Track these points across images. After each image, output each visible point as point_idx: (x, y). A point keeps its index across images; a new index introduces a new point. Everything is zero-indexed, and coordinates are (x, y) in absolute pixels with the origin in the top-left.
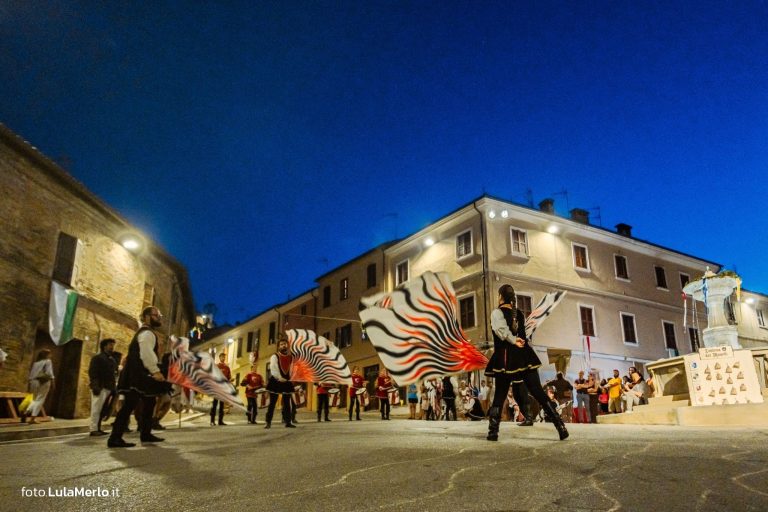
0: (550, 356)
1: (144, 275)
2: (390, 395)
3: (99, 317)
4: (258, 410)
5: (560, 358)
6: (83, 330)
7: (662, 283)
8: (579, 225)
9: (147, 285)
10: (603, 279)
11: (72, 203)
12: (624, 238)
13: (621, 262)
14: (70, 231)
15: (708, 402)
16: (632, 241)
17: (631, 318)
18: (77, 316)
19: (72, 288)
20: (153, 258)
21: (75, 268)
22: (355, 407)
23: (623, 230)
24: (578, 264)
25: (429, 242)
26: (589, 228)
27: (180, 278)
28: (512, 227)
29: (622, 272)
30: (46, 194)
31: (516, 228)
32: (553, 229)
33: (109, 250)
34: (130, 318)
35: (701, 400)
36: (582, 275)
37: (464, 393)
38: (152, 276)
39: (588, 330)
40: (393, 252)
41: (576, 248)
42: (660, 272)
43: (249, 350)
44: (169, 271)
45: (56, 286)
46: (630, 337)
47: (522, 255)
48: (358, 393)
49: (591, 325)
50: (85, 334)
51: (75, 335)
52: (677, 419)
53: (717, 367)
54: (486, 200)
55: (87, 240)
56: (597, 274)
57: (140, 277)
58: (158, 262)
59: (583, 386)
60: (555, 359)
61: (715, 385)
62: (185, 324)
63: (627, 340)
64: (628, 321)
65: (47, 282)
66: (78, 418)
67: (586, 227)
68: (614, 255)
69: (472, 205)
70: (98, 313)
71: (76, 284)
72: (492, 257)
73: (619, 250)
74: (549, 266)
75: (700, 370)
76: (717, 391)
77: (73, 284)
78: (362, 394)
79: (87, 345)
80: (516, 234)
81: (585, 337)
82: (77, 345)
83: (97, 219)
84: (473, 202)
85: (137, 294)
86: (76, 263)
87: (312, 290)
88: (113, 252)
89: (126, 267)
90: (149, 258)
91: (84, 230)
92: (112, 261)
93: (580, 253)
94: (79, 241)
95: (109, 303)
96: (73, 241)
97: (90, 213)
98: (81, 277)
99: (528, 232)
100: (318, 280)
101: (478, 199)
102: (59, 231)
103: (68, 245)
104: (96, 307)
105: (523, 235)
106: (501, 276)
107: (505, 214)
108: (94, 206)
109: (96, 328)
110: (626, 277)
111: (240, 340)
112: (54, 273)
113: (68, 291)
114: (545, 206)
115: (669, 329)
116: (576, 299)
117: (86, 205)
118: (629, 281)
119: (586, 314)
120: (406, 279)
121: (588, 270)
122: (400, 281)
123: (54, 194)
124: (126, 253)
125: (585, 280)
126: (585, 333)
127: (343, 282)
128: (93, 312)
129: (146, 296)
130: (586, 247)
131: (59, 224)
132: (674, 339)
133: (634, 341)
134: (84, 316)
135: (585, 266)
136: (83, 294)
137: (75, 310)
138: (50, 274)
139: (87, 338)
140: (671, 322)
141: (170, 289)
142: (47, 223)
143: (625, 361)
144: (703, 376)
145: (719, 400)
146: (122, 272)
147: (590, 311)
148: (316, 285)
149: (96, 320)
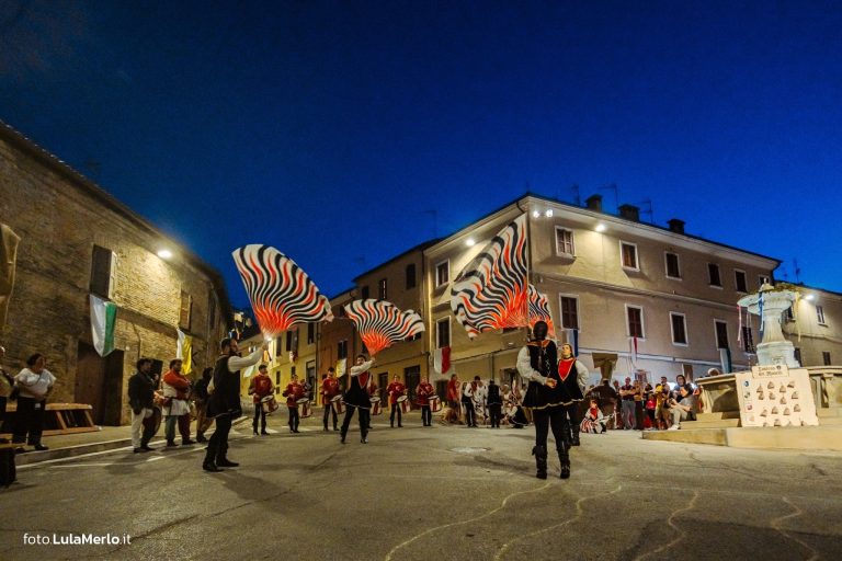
0: (595, 360)
1: (180, 283)
2: (432, 402)
3: (138, 327)
4: (300, 420)
5: (606, 362)
6: (124, 340)
7: (715, 280)
8: (629, 223)
9: (183, 292)
10: (653, 279)
11: (104, 214)
12: (677, 235)
13: (672, 261)
14: (103, 243)
15: (759, 422)
16: (685, 238)
17: (682, 318)
18: (117, 327)
19: (110, 300)
20: (188, 266)
21: (111, 281)
22: (396, 414)
23: (676, 226)
24: (626, 264)
25: (470, 242)
26: (639, 225)
27: (216, 285)
28: (557, 227)
29: (673, 271)
30: (77, 206)
31: (561, 228)
32: (601, 227)
33: (144, 260)
34: (168, 326)
35: (752, 419)
36: (630, 274)
37: (506, 397)
38: (187, 283)
39: (635, 331)
40: (432, 252)
41: (624, 247)
42: (714, 270)
43: (288, 349)
44: (205, 278)
45: (93, 298)
46: (680, 337)
47: (569, 255)
48: (399, 400)
49: (639, 326)
50: (126, 345)
51: (116, 346)
52: (726, 439)
53: (770, 386)
54: (530, 199)
55: (121, 252)
56: (646, 273)
57: (176, 286)
58: (193, 270)
59: (630, 392)
60: (601, 363)
61: (768, 404)
62: (223, 327)
63: (677, 340)
64: (678, 321)
65: (85, 295)
66: (124, 425)
67: (636, 224)
68: (666, 252)
69: (515, 205)
70: (137, 323)
71: (114, 295)
72: (536, 259)
73: (671, 247)
74: (596, 266)
75: (753, 389)
76: (769, 411)
77: (110, 296)
78: (403, 402)
79: (129, 356)
80: (561, 233)
81: (633, 338)
82: (118, 355)
83: (131, 230)
84: (516, 201)
85: (174, 303)
86: (112, 274)
87: (350, 290)
88: (147, 262)
89: (162, 276)
90: (184, 265)
91: (117, 241)
92: (148, 271)
93: (629, 252)
94: (113, 253)
95: (148, 313)
96: (108, 253)
97: (122, 223)
98: (117, 289)
99: (574, 231)
100: (356, 280)
101: (521, 198)
102: (92, 244)
103: (102, 257)
104: (135, 317)
105: (569, 234)
106: (544, 278)
107: (549, 214)
108: (126, 216)
109: (136, 338)
110: (677, 276)
111: (279, 340)
112: (91, 286)
113: (106, 304)
114: (593, 204)
115: (721, 328)
116: (624, 299)
117: (117, 216)
118: (680, 280)
119: (634, 315)
120: (446, 280)
121: (637, 269)
122: (440, 283)
123: (85, 207)
124: (160, 262)
125: (634, 280)
126: (632, 334)
127: (381, 283)
128: (131, 322)
129: (183, 304)
130: (635, 245)
131: (92, 236)
132: (726, 338)
133: (684, 342)
134: (123, 327)
135: (634, 265)
136: (120, 305)
137: (114, 321)
138: (88, 288)
139: (127, 348)
140: (724, 322)
141: (207, 295)
142: (79, 237)
143: (674, 362)
144: (754, 395)
145: (770, 420)
146: (158, 281)
147: (638, 311)
148: (354, 285)
149: (135, 329)
